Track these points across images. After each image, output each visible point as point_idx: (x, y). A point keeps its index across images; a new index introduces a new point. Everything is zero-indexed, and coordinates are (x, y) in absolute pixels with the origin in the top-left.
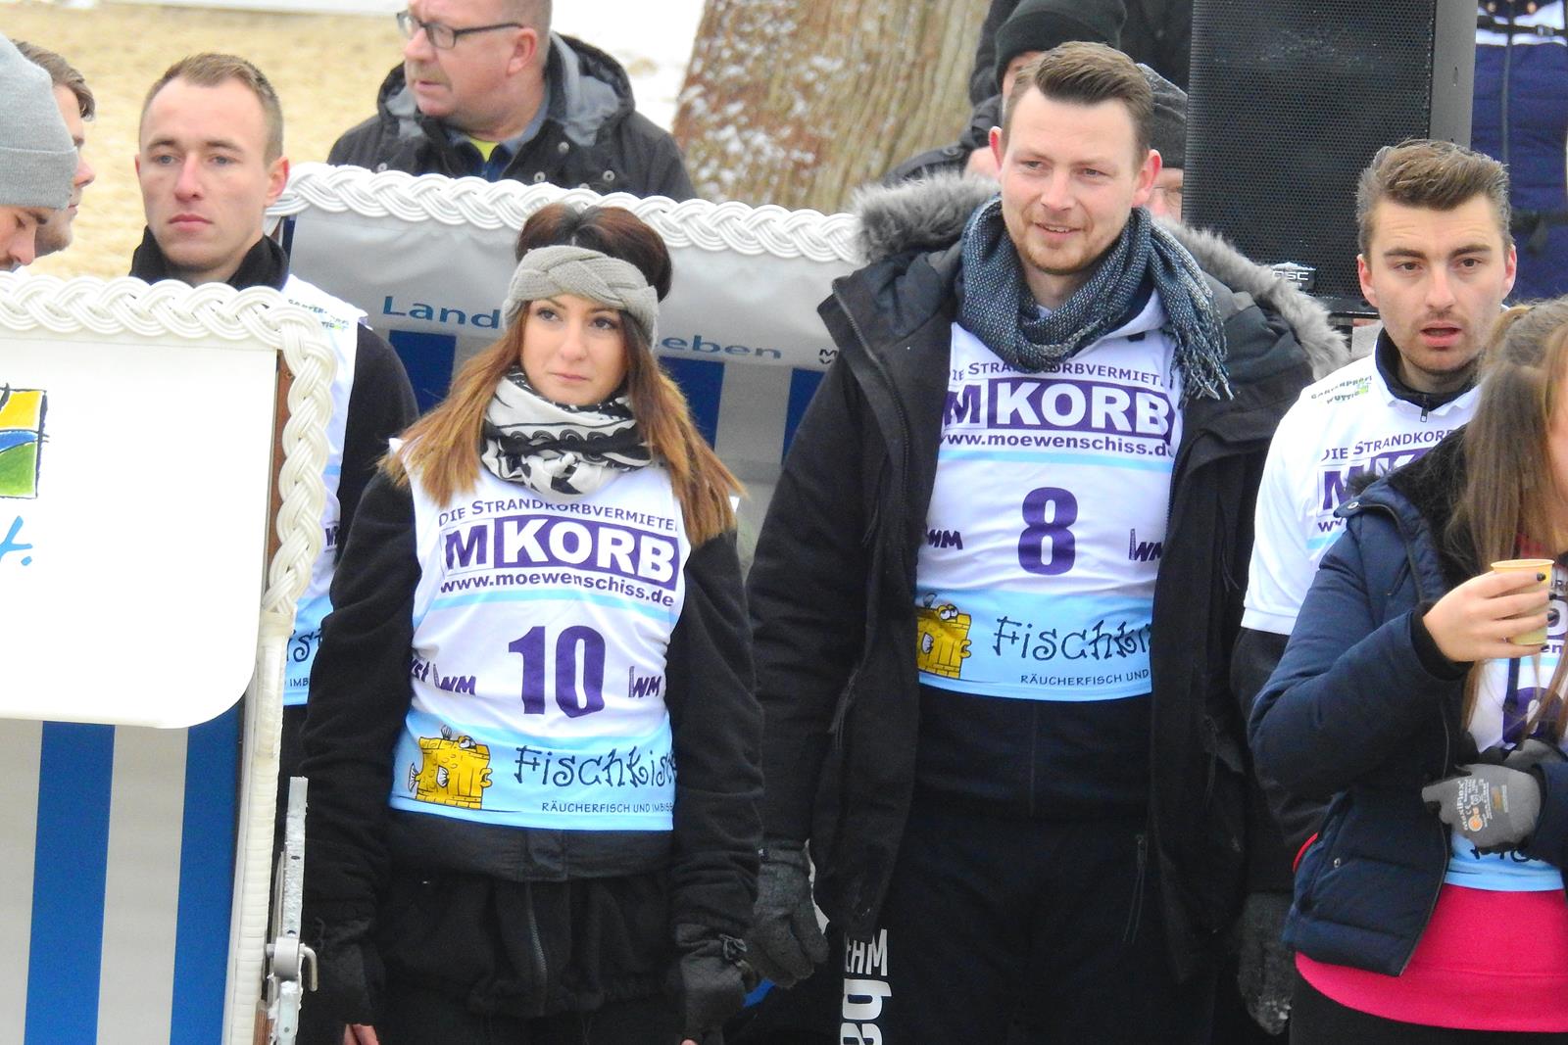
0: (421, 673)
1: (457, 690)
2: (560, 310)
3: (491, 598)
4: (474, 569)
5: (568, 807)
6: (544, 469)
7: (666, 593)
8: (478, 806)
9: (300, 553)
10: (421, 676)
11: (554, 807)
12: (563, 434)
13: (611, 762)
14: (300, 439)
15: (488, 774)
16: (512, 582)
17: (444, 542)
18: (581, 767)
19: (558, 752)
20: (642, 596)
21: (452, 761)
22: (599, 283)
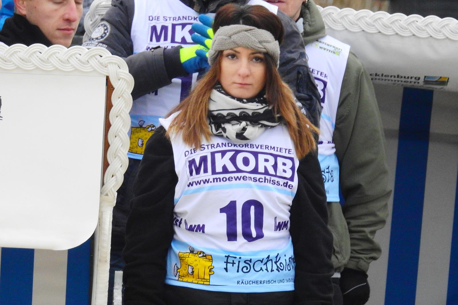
0: (178, 224)
1: (196, 231)
2: (237, 54)
3: (211, 189)
4: (202, 176)
5: (249, 282)
6: (232, 129)
7: (290, 183)
8: (208, 283)
9: (117, 169)
10: (178, 225)
11: (242, 282)
12: (241, 113)
13: (268, 261)
14: (117, 117)
15: (212, 269)
16: (220, 181)
17: (188, 164)
18: (254, 264)
19: (244, 258)
20: (279, 185)
21: (195, 263)
22: (255, 41)
